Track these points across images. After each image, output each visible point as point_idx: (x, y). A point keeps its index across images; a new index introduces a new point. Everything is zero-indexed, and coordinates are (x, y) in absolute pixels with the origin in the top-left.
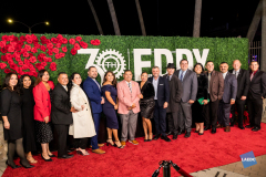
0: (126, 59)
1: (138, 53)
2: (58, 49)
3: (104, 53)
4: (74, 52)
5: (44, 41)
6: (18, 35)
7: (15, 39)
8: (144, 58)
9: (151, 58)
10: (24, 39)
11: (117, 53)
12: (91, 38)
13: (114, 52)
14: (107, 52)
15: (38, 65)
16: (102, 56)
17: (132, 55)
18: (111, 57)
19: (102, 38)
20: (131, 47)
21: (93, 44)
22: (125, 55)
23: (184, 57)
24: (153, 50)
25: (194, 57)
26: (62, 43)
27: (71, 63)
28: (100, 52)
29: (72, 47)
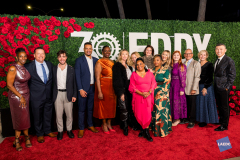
0: (120, 43)
1: (134, 37)
2: (52, 32)
3: (98, 37)
4: (67, 35)
5: (37, 22)
6: (12, 17)
7: (9, 21)
8: (140, 42)
9: (147, 43)
10: (17, 20)
11: (111, 37)
12: (85, 20)
13: (108, 36)
14: (101, 36)
15: (31, 47)
16: (96, 39)
17: (127, 39)
18: (105, 40)
19: (96, 21)
20: (126, 30)
21: (88, 27)
22: (119, 38)
23: (183, 42)
24: (149, 34)
25: (194, 42)
26: (55, 26)
27: (64, 46)
28: (94, 35)
29: (65, 29)
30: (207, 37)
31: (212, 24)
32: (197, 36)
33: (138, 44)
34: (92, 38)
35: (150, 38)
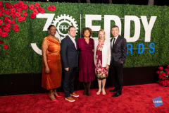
0: (78, 23)
1: (89, 19)
2: (21, 14)
3: (59, 18)
4: (33, 16)
8: (95, 23)
9: (101, 23)
11: (70, 18)
12: (48, 4)
13: (68, 17)
14: (62, 17)
15: (4, 26)
16: (57, 20)
17: (84, 20)
18: (65, 21)
19: (57, 5)
20: (83, 13)
21: (50, 10)
22: (77, 19)
23: (132, 23)
24: (103, 16)
25: (141, 23)
26: (23, 9)
27: (31, 25)
28: (56, 16)
29: (32, 11)
30: (153, 19)
31: (158, 8)
32: (144, 18)
33: (93, 24)
34: (54, 19)
35: (103, 19)
